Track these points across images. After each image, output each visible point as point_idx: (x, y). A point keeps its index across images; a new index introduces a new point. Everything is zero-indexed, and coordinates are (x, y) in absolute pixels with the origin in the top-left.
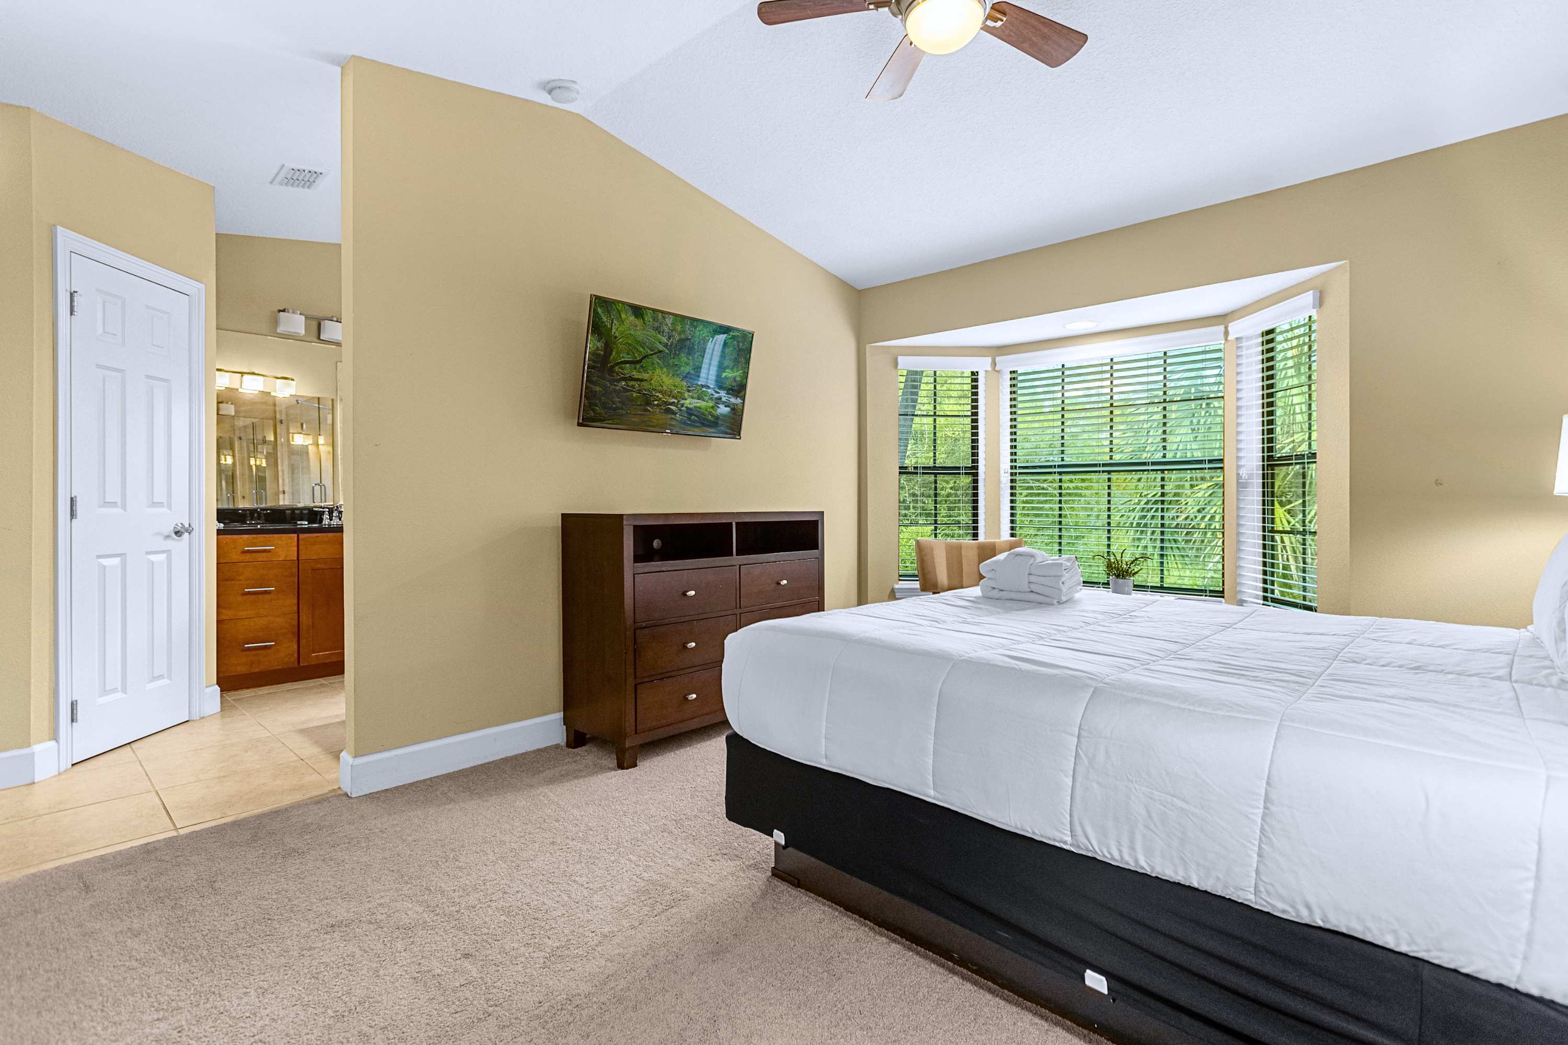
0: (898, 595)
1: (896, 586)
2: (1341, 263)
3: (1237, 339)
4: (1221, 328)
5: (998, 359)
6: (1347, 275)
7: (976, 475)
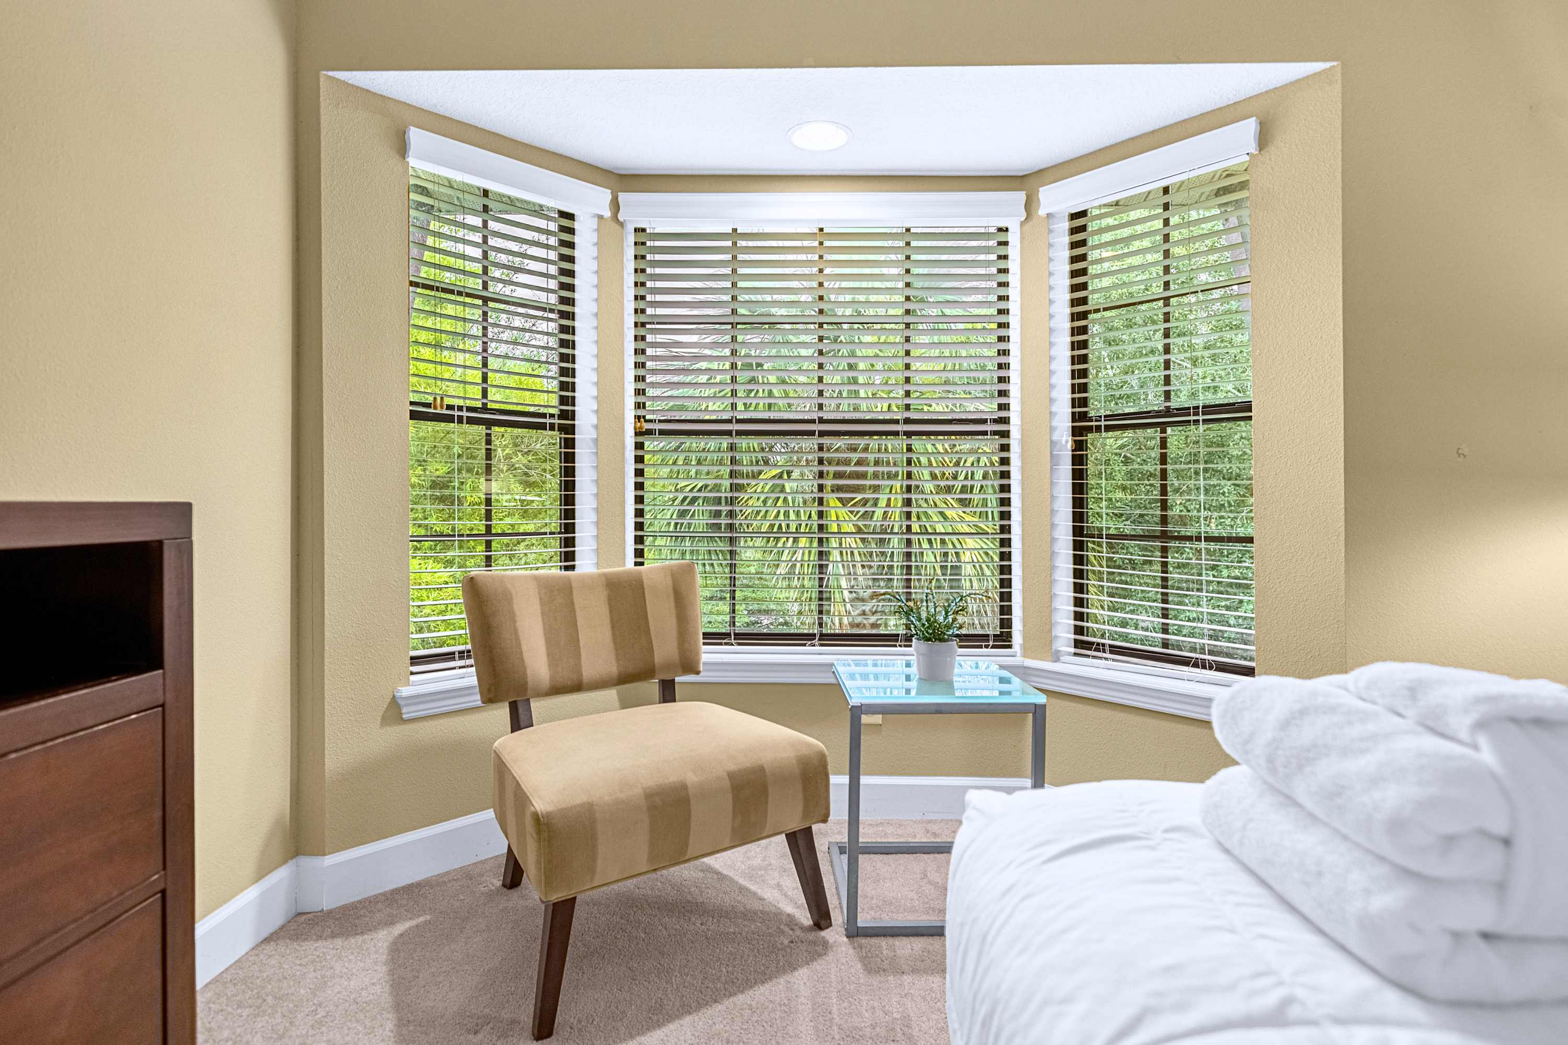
0: (407, 712)
1: (405, 691)
2: (1327, 65)
3: (1049, 215)
4: (1021, 196)
5: (623, 197)
6: (1337, 89)
7: (571, 429)
